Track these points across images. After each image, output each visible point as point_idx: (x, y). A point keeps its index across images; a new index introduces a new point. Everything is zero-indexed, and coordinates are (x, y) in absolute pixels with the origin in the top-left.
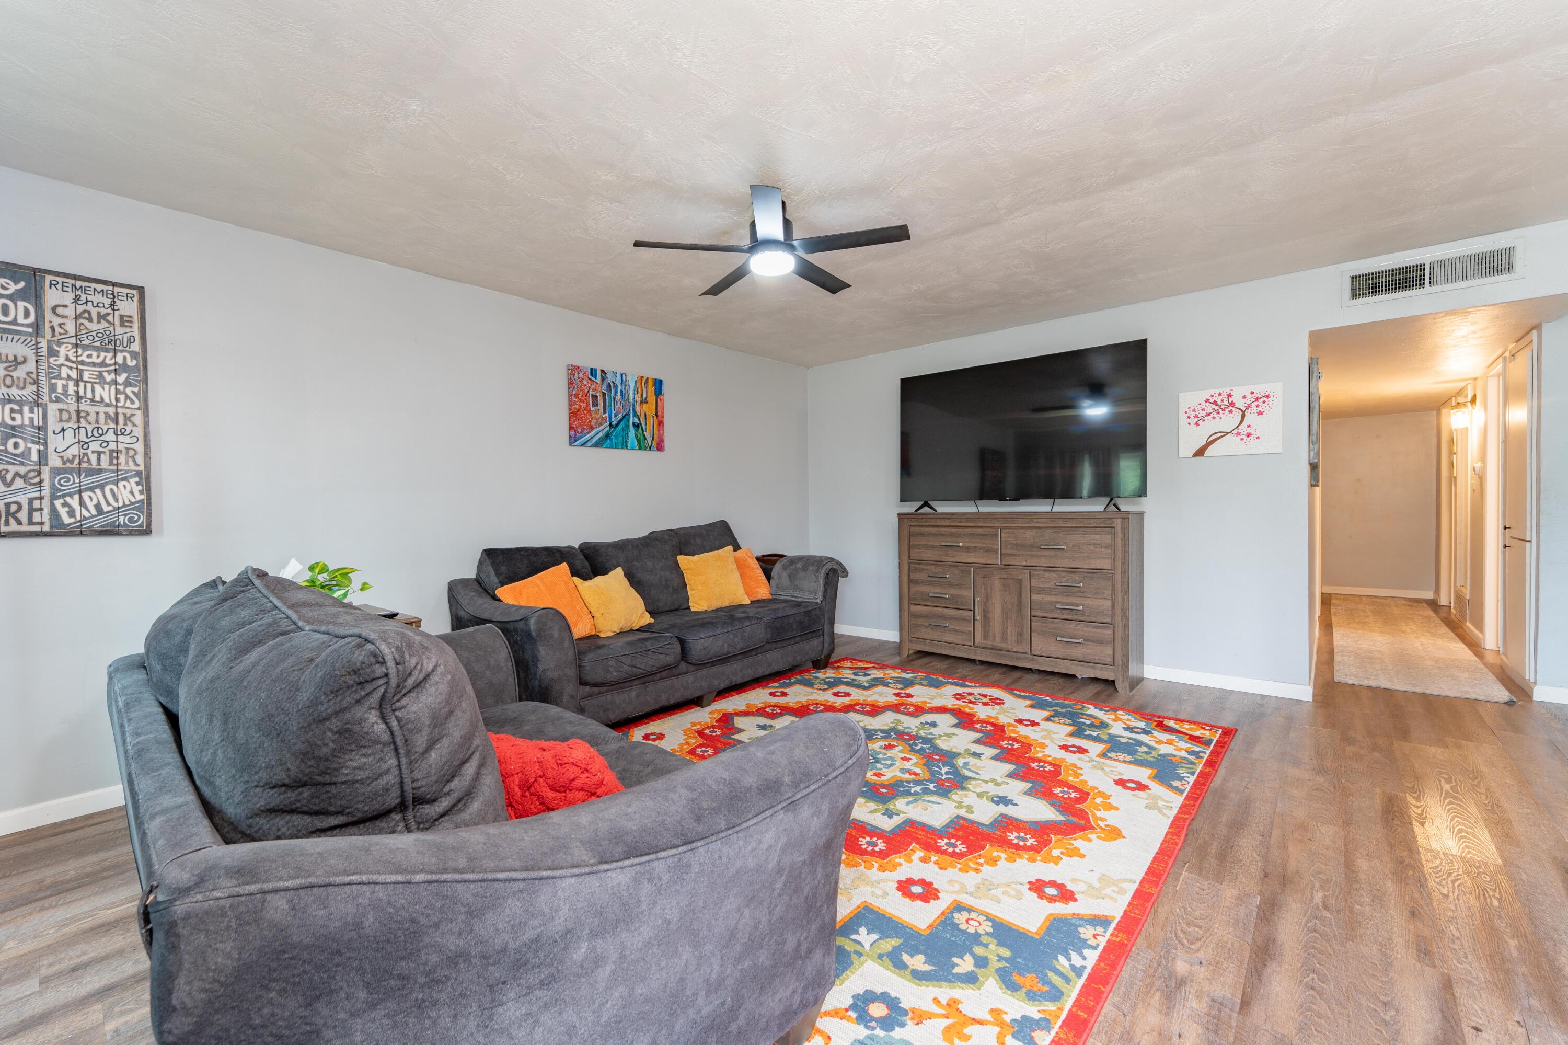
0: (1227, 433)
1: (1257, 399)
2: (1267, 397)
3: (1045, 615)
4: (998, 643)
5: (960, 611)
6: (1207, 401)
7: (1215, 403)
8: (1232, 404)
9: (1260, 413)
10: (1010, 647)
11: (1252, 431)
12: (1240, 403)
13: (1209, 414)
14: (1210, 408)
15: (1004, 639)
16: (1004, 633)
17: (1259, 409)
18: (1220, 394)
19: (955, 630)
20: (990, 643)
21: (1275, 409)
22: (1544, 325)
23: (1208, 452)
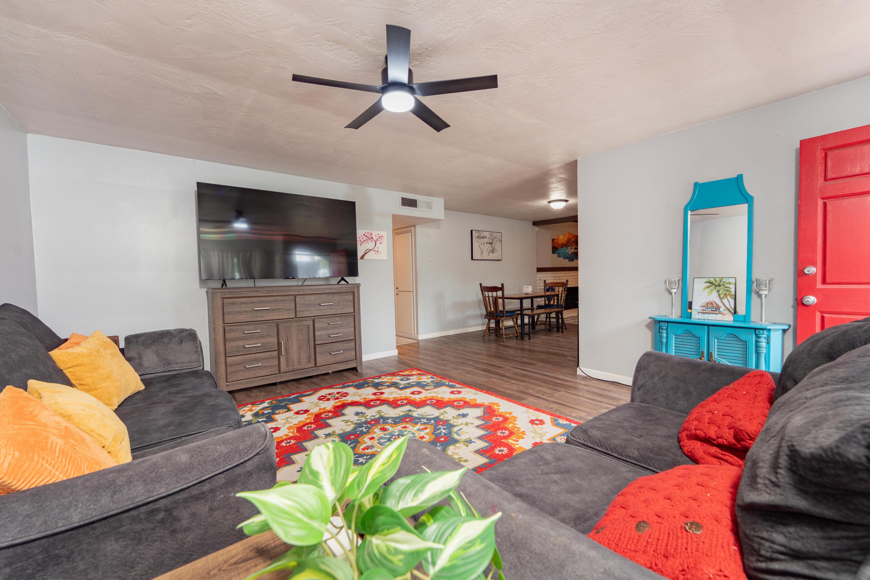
0: (371, 250)
1: (380, 237)
2: (383, 237)
3: (322, 342)
4: (296, 367)
5: (269, 353)
6: (364, 235)
7: (366, 236)
8: (372, 238)
9: (381, 243)
10: (303, 367)
11: (379, 250)
12: (375, 238)
13: (365, 241)
14: (365, 238)
15: (299, 362)
16: (299, 359)
17: (380, 241)
18: (368, 233)
19: (266, 367)
20: (291, 368)
21: (385, 241)
22: (417, 226)
23: (365, 258)
